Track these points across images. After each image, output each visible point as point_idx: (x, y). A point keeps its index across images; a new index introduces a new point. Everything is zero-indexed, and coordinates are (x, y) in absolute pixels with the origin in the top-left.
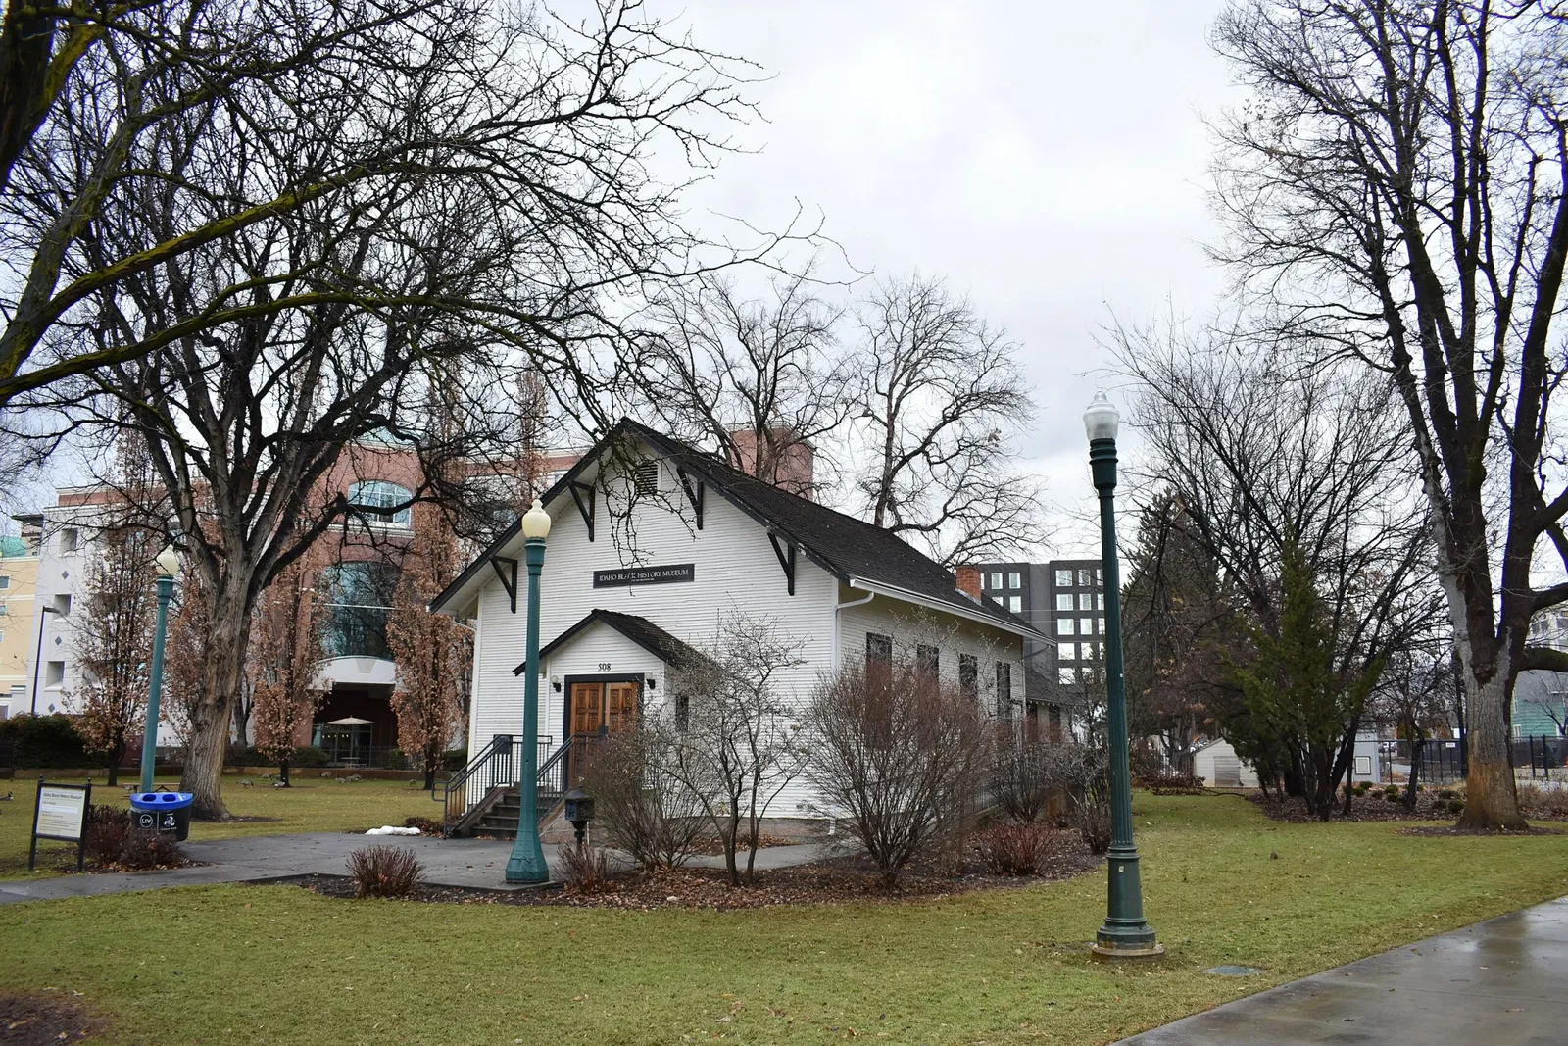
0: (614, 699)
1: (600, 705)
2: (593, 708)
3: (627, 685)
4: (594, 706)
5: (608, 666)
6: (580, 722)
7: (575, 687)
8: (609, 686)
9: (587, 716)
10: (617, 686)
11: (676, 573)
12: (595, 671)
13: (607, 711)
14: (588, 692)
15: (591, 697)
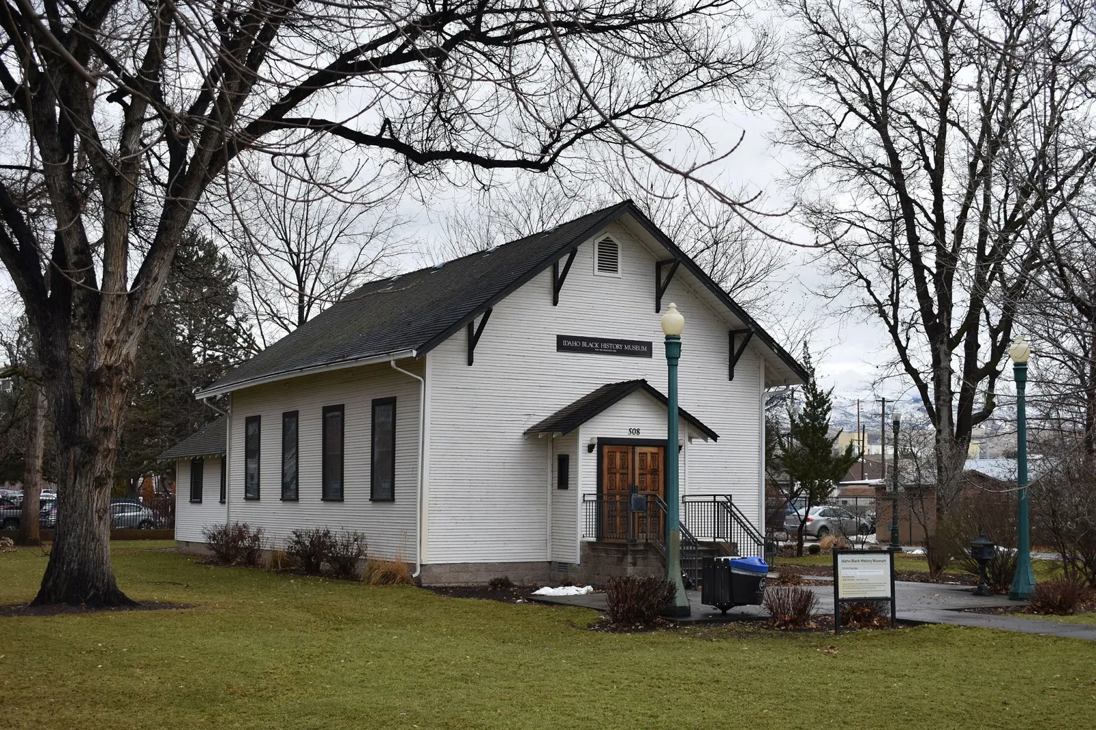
0: (642, 461)
1: (630, 466)
2: (623, 468)
3: (654, 450)
4: (624, 465)
5: (638, 431)
6: (611, 481)
7: (606, 449)
8: (638, 450)
9: (618, 475)
10: (644, 449)
11: (636, 348)
12: (625, 434)
13: (637, 472)
14: (618, 455)
15: (622, 459)
